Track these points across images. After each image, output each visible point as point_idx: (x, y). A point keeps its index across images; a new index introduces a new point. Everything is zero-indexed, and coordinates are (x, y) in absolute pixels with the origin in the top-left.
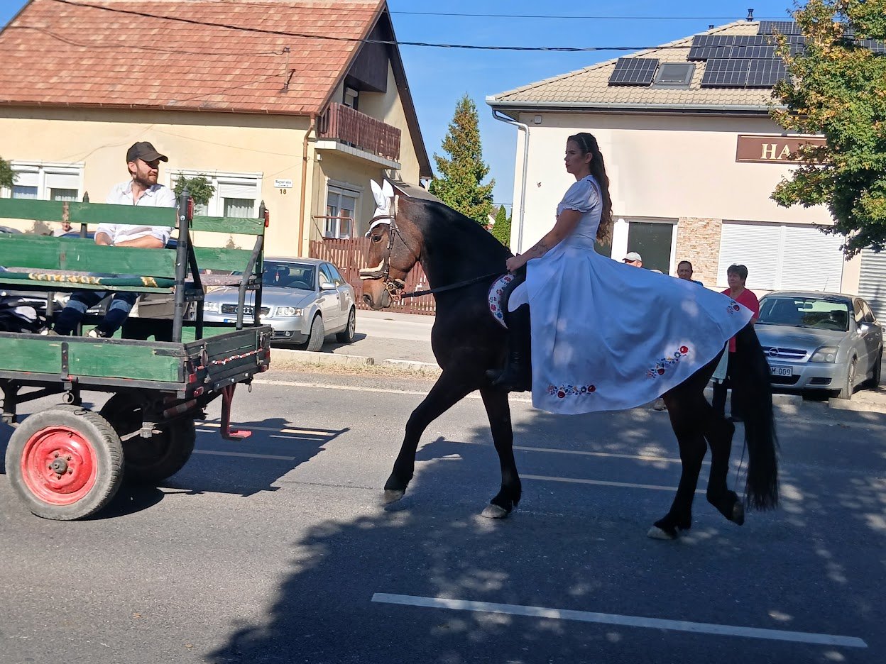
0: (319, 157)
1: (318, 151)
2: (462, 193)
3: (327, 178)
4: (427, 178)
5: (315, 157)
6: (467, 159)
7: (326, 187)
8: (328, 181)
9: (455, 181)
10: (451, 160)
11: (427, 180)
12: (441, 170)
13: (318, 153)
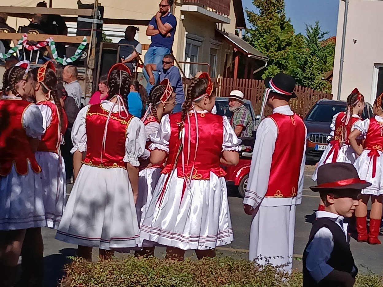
0: (183, 17)
1: (183, 12)
2: (270, 41)
3: (186, 33)
4: (241, 28)
5: (181, 17)
6: (273, 13)
7: (185, 39)
8: (187, 35)
9: (264, 31)
10: (259, 14)
11: (241, 30)
12: (251, 21)
13: (182, 14)
